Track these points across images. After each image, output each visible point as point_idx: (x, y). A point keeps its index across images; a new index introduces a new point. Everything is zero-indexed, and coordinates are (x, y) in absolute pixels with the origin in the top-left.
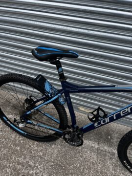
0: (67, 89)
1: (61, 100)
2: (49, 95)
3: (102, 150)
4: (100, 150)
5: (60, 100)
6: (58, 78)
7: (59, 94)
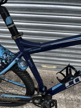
0: (26, 50)
1: (22, 65)
2: (4, 61)
3: (69, 100)
4: (67, 100)
5: (19, 66)
6: (10, 36)
7: (17, 59)
